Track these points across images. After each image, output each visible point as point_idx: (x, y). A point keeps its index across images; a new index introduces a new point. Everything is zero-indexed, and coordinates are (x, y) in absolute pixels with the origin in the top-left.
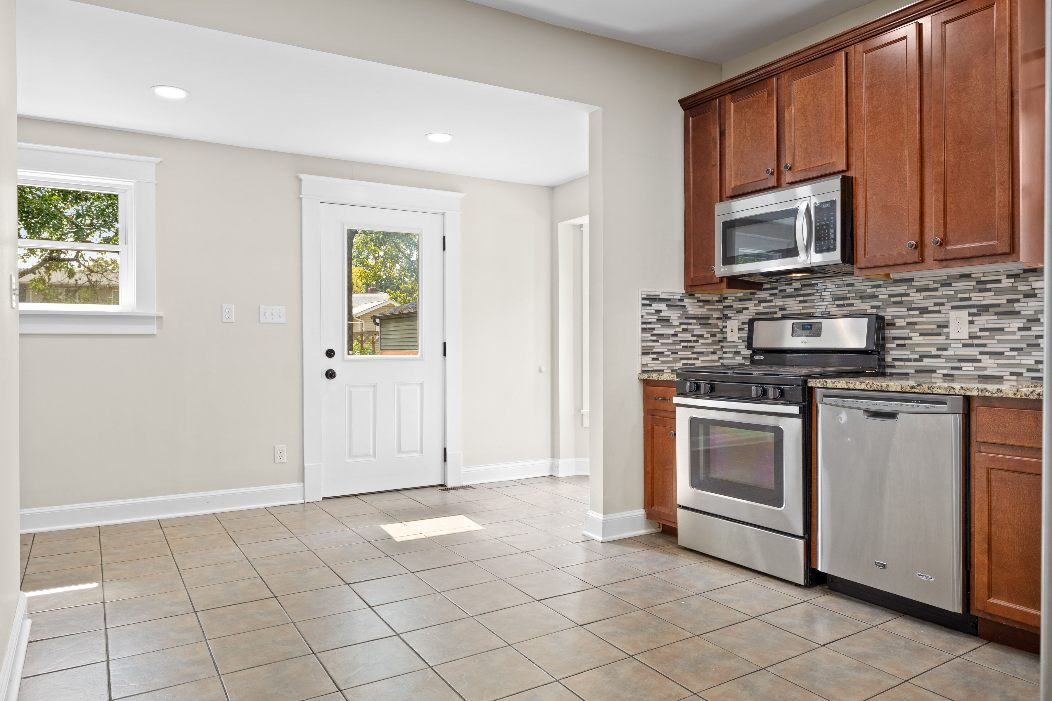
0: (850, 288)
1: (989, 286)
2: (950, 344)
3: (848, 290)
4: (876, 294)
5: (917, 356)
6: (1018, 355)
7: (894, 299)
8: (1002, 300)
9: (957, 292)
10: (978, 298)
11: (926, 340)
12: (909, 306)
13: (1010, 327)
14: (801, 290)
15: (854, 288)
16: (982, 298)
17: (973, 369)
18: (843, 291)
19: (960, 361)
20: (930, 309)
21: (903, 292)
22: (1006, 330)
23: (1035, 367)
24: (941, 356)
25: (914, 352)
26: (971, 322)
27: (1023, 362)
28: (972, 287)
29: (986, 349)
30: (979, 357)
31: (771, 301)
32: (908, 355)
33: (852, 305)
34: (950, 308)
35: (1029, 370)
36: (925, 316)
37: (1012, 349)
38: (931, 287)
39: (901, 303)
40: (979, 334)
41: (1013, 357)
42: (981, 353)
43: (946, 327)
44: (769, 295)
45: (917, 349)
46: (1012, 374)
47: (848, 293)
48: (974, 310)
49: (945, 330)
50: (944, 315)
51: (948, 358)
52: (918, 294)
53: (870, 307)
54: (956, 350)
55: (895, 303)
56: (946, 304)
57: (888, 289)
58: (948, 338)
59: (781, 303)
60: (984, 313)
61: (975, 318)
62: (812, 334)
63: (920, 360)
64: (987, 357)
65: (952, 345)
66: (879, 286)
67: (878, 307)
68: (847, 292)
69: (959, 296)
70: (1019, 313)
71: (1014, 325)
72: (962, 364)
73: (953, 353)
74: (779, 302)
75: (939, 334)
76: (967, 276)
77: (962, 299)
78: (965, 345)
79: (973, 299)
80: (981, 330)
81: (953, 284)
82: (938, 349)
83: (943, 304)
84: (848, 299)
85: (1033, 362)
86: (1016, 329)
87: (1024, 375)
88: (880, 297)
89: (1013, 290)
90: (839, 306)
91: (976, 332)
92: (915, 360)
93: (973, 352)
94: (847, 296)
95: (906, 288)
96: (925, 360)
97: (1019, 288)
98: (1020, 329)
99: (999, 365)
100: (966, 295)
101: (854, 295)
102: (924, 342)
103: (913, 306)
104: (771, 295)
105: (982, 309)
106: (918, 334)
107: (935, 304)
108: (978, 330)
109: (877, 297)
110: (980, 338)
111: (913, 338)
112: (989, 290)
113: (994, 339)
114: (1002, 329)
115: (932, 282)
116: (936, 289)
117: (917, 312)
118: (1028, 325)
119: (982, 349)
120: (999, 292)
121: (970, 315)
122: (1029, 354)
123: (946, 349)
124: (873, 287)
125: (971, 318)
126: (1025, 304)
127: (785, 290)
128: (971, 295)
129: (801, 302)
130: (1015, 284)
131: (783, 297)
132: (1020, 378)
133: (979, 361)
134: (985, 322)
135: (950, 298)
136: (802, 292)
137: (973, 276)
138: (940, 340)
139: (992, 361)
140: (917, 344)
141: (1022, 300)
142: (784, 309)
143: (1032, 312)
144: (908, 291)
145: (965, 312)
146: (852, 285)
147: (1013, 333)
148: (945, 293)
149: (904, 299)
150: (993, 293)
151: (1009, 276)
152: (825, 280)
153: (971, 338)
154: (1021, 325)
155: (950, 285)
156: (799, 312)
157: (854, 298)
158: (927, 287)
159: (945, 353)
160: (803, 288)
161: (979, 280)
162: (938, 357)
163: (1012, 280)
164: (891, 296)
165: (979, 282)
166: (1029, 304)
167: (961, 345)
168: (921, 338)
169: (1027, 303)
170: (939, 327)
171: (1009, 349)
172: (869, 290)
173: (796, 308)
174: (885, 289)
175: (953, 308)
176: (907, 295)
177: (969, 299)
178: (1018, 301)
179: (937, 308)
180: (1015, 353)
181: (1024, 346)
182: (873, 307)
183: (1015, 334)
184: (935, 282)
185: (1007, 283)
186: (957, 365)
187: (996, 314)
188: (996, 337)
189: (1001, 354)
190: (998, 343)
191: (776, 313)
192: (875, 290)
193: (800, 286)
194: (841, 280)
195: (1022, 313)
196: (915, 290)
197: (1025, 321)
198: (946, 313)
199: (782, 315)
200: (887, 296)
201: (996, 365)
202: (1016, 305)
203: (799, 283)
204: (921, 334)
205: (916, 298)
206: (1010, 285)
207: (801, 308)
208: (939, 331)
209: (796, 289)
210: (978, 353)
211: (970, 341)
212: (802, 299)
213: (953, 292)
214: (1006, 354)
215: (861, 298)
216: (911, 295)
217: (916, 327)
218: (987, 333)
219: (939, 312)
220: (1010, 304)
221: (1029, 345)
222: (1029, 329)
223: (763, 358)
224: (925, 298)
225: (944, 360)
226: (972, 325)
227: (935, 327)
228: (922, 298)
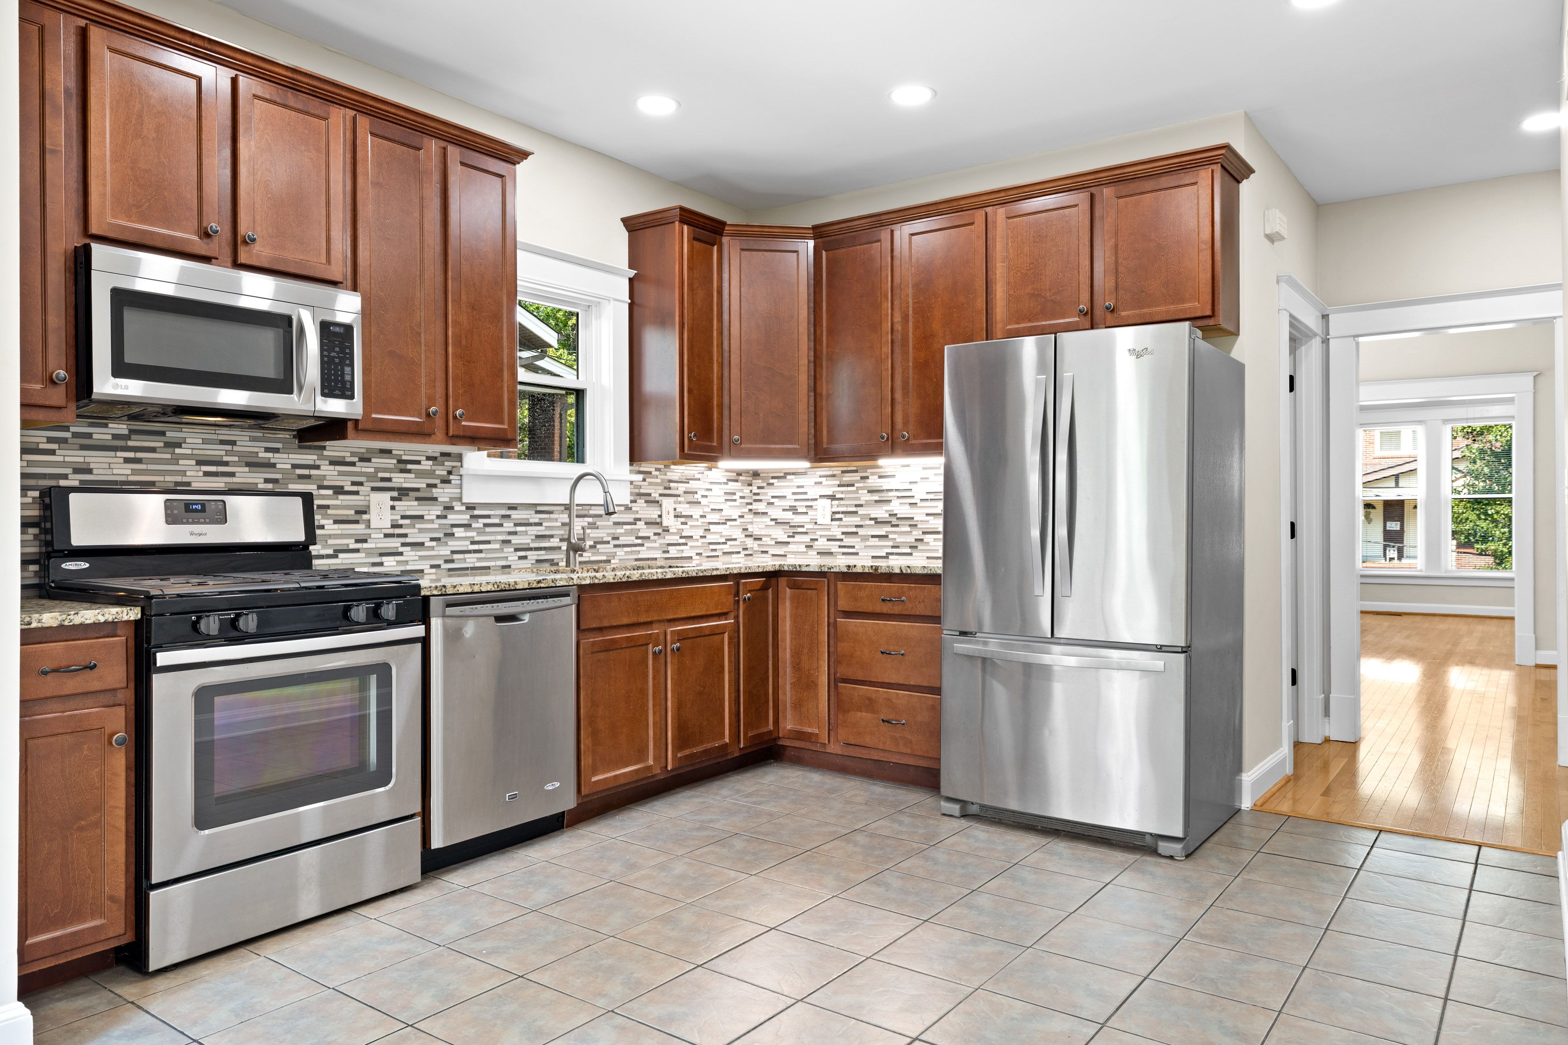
0: (229, 447)
1: (409, 467)
2: (370, 534)
3: (226, 451)
4: (272, 461)
5: (331, 552)
6: (437, 546)
7: (299, 472)
8: (421, 484)
9: (378, 470)
10: (400, 480)
11: (342, 529)
12: (319, 483)
13: (429, 515)
14: (130, 439)
15: (236, 448)
16: (402, 480)
17: (395, 564)
18: (217, 451)
19: (381, 555)
20: (346, 489)
21: (312, 463)
22: (426, 517)
23: (450, 558)
24: (361, 551)
25: (326, 546)
26: (393, 508)
27: (441, 553)
28: (392, 466)
29: (408, 540)
30: (401, 549)
31: (52, 452)
32: (319, 550)
33: (232, 474)
34: (369, 489)
35: (446, 561)
36: (341, 497)
37: (432, 539)
38: (348, 460)
39: (309, 477)
40: (401, 522)
41: (432, 548)
42: (403, 545)
43: (365, 512)
44: (45, 440)
45: (330, 542)
46: (432, 567)
47: (226, 455)
48: (395, 494)
49: (365, 517)
50: (362, 498)
51: (369, 553)
52: (332, 467)
53: (262, 481)
54: (377, 542)
55: (301, 477)
56: (365, 484)
57: (291, 456)
58: (368, 527)
59: (81, 460)
60: (404, 498)
61: (396, 503)
62: (208, 520)
63: (334, 556)
64: (409, 548)
65: (373, 536)
66: (276, 450)
67: (275, 481)
68: (223, 453)
69: (380, 475)
70: (436, 499)
71: (432, 512)
72: (384, 559)
73: (373, 546)
74: (77, 457)
75: (357, 522)
76: (388, 452)
77: (383, 480)
78: (386, 536)
79: (394, 480)
80: (403, 517)
81: (373, 460)
82: (357, 541)
83: (361, 484)
84: (226, 464)
85: (449, 553)
86: (434, 517)
87: (442, 567)
88: (278, 466)
89: (430, 474)
90: (206, 474)
91: (397, 520)
92: (328, 556)
93: (395, 543)
94: (224, 460)
95: (315, 457)
96: (341, 555)
97: (437, 472)
98: (438, 517)
99: (421, 558)
100: (387, 475)
101: (236, 459)
102: (339, 532)
103: (326, 483)
104: (50, 440)
105: (403, 493)
106: (331, 521)
107: (354, 483)
108: (399, 517)
109: (273, 465)
110: (401, 526)
111: (326, 527)
112: (409, 471)
113: (414, 527)
114: (422, 517)
115: (348, 454)
116: (353, 464)
117: (330, 492)
118: (444, 513)
119: (403, 540)
120: (420, 474)
121: (393, 499)
122: (445, 544)
123: (365, 541)
124: (267, 450)
125: (392, 503)
126: (441, 490)
127: (89, 436)
128: (393, 475)
129: (127, 460)
130: (434, 468)
131: (83, 447)
132: (439, 571)
133: (401, 554)
134: (406, 508)
135: (371, 477)
136: (130, 443)
137: (394, 452)
138: (359, 529)
139: (413, 553)
140: (330, 535)
141: (439, 485)
142: (89, 471)
143: (447, 500)
144: (318, 463)
145: (387, 495)
146: (233, 443)
147: (432, 521)
148: (364, 470)
149: (313, 472)
150: (413, 476)
151: (429, 458)
152: (182, 428)
153: (393, 526)
154: (439, 513)
155: (369, 460)
156: (123, 478)
157: (235, 464)
158: (341, 460)
159: (365, 545)
160: (133, 437)
161: (399, 458)
162: (357, 551)
163: (431, 463)
164: (295, 466)
165: (400, 461)
166: (446, 490)
167: (382, 536)
168: (336, 526)
169: (444, 489)
170: (357, 512)
171: (429, 539)
172: (261, 455)
173: (115, 471)
174: (286, 456)
175: (374, 489)
176: (318, 467)
177: (389, 480)
178: (435, 486)
179: (355, 488)
180: (434, 544)
181: (441, 535)
182: (267, 481)
183: (433, 523)
184: (353, 454)
185: (427, 465)
186: (378, 560)
187: (417, 499)
188: (417, 526)
189: (422, 544)
190: (419, 532)
191: (65, 477)
192: (270, 455)
193: (126, 432)
194: (214, 432)
195: (440, 499)
196: (327, 462)
197: (442, 508)
198: (365, 496)
199: (81, 481)
200: (289, 466)
201: (417, 558)
202: (434, 490)
203: (125, 426)
204: (336, 522)
205: (328, 471)
206: (429, 468)
207: (129, 472)
208: (357, 517)
209: (115, 437)
210: (399, 545)
211: (391, 531)
212: (131, 455)
213: (372, 470)
214: (427, 544)
215: (248, 464)
216: (322, 467)
217: (329, 512)
218: (407, 521)
219: (357, 493)
220: (429, 489)
221: (446, 535)
222: (445, 517)
223: (87, 565)
224: (341, 474)
225: (363, 555)
226: (393, 511)
227: (352, 512)
228: (336, 473)
